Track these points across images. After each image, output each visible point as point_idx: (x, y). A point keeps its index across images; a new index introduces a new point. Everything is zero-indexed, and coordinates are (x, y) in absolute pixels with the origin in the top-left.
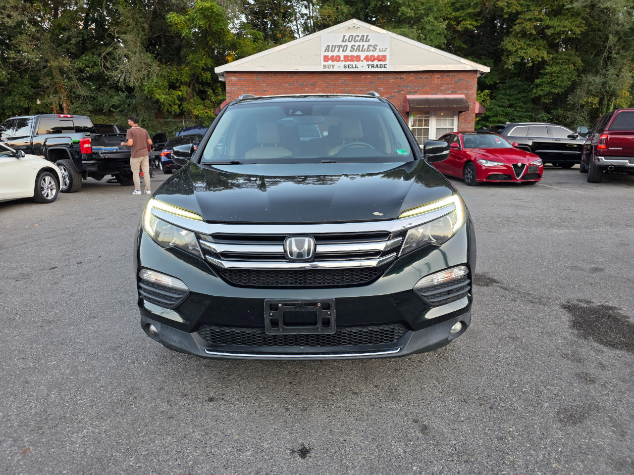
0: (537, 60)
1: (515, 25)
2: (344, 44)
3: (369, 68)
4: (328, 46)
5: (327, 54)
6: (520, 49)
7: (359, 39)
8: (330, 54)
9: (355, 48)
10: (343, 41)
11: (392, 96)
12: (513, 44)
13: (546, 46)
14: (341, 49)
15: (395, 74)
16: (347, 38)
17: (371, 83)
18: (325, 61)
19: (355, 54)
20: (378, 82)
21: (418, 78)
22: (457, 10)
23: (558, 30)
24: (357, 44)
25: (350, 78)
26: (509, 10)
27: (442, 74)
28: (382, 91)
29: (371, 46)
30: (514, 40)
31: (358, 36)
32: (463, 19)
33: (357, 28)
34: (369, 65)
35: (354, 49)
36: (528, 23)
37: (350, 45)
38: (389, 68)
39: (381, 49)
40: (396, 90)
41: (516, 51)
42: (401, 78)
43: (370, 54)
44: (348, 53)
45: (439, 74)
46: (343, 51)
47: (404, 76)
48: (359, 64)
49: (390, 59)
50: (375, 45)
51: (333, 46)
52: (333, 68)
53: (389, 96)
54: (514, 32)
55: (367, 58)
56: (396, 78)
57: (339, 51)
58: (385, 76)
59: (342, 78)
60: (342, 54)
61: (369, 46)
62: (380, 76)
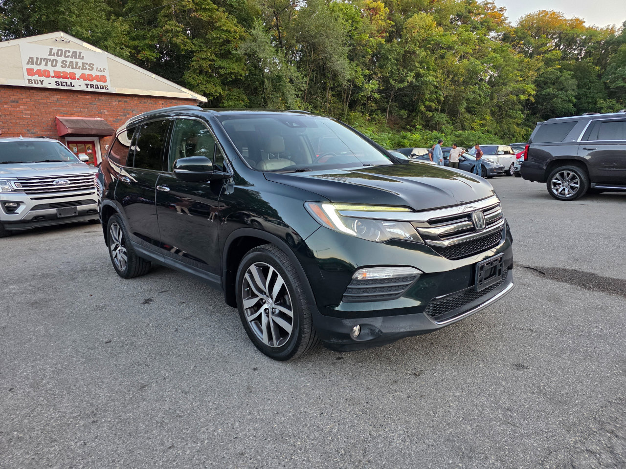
0: (216, 95)
1: (192, 61)
2: (52, 58)
3: (87, 87)
4: (31, 58)
5: (30, 66)
6: (200, 83)
7: (70, 54)
8: (35, 68)
9: (68, 64)
10: (50, 55)
11: (118, 120)
12: (194, 79)
13: (220, 84)
14: (49, 64)
15: (118, 97)
16: (54, 51)
17: (91, 104)
18: (29, 74)
19: (69, 70)
20: (99, 104)
21: (142, 102)
22: (133, 39)
23: (229, 70)
24: (69, 60)
25: (65, 97)
26: (185, 48)
27: (165, 101)
28: (106, 113)
29: (87, 64)
30: (194, 75)
31: (69, 52)
32: (142, 49)
33: (66, 42)
34: (87, 85)
35: (66, 65)
36: (204, 62)
37: (60, 59)
38: (111, 90)
39: (99, 69)
40: (121, 114)
41: (198, 85)
42: (125, 101)
43: (87, 72)
44: (58, 68)
45: (162, 100)
46: (52, 65)
47: (128, 99)
48: (74, 82)
49: (111, 80)
50: (92, 64)
51: (37, 59)
52: (42, 84)
53: (115, 119)
54: (192, 68)
55: (83, 77)
56: (119, 101)
57: (46, 65)
58: (106, 98)
59: (55, 97)
60: (52, 70)
61: (83, 63)
62: (101, 98)
